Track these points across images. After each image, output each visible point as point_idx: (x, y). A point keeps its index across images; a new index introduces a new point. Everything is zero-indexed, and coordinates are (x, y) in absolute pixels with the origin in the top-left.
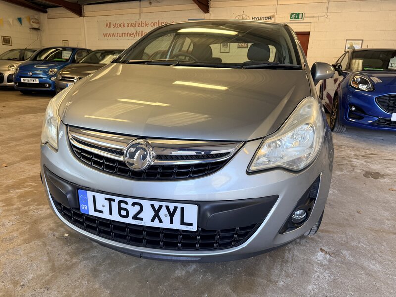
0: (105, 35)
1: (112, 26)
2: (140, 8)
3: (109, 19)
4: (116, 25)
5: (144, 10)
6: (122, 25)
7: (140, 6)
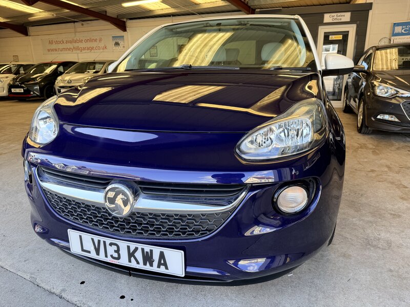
0: (49, 50)
1: (54, 43)
2: (75, 28)
3: (51, 37)
4: (57, 42)
5: (79, 30)
6: (62, 42)
7: (75, 26)
